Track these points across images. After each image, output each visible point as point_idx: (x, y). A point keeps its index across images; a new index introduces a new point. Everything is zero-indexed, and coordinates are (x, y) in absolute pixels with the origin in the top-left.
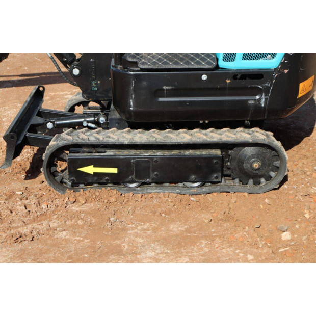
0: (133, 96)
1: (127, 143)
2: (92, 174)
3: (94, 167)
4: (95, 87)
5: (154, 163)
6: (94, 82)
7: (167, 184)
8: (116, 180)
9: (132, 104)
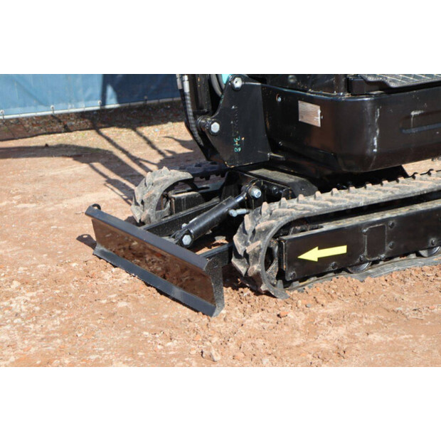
0: (378, 132)
1: (363, 205)
2: (316, 260)
3: (319, 249)
4: (238, 147)
5: (389, 228)
6: (237, 140)
7: (398, 259)
8: (343, 265)
9: (376, 144)
